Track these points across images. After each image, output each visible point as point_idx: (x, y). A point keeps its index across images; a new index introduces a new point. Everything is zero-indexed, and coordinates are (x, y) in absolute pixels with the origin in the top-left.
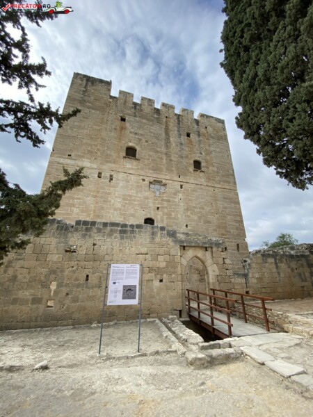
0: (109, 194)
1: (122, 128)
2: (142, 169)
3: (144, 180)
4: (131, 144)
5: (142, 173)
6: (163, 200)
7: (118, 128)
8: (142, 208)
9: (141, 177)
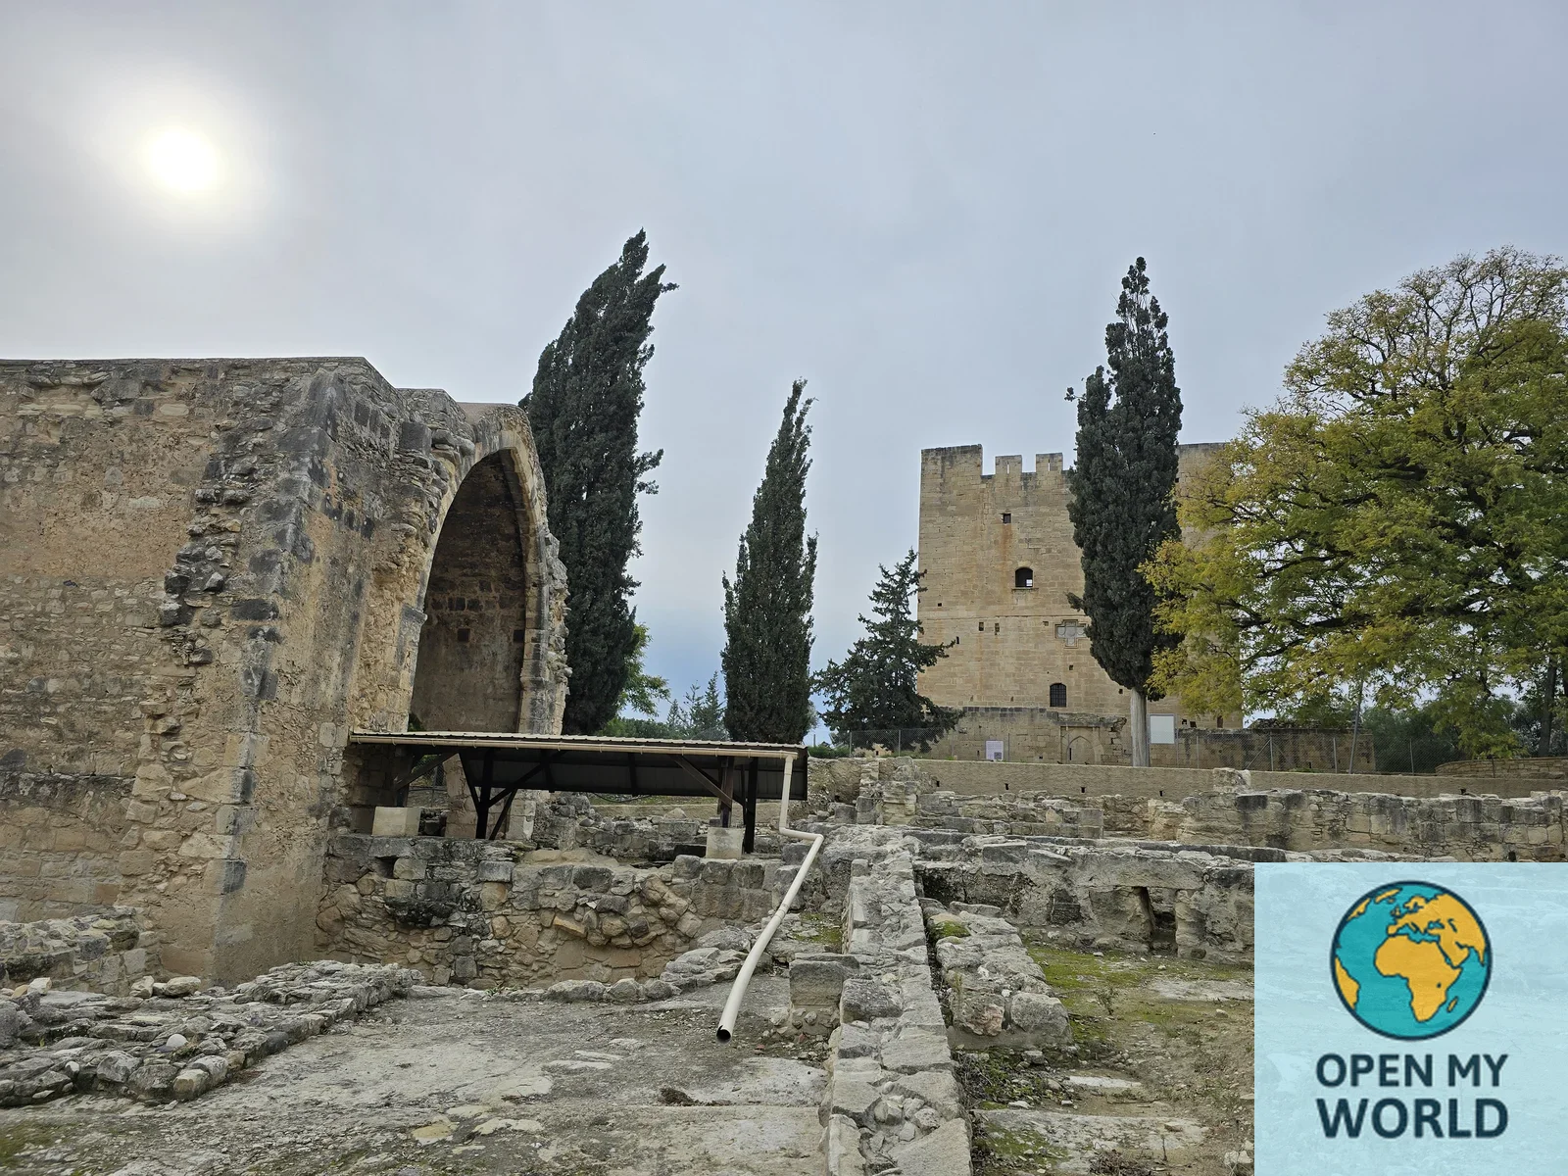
0: (997, 653)
1: (1007, 537)
2: (1043, 605)
3: (1046, 623)
4: (1021, 564)
5: (1044, 611)
6: (1079, 653)
7: (999, 539)
8: (1045, 669)
9: (1042, 619)
